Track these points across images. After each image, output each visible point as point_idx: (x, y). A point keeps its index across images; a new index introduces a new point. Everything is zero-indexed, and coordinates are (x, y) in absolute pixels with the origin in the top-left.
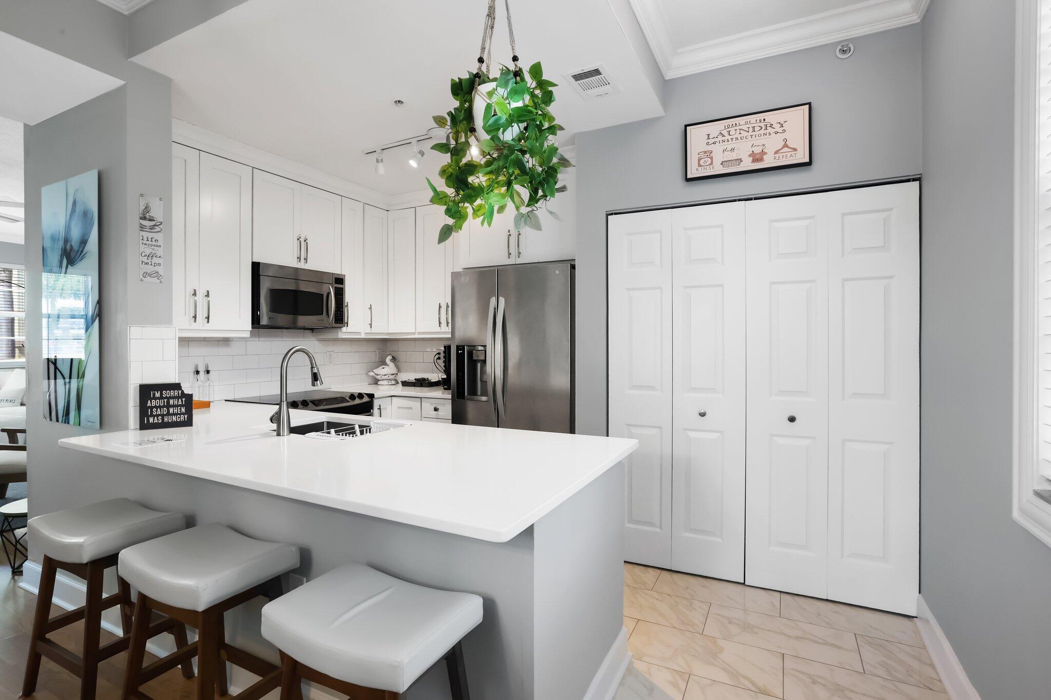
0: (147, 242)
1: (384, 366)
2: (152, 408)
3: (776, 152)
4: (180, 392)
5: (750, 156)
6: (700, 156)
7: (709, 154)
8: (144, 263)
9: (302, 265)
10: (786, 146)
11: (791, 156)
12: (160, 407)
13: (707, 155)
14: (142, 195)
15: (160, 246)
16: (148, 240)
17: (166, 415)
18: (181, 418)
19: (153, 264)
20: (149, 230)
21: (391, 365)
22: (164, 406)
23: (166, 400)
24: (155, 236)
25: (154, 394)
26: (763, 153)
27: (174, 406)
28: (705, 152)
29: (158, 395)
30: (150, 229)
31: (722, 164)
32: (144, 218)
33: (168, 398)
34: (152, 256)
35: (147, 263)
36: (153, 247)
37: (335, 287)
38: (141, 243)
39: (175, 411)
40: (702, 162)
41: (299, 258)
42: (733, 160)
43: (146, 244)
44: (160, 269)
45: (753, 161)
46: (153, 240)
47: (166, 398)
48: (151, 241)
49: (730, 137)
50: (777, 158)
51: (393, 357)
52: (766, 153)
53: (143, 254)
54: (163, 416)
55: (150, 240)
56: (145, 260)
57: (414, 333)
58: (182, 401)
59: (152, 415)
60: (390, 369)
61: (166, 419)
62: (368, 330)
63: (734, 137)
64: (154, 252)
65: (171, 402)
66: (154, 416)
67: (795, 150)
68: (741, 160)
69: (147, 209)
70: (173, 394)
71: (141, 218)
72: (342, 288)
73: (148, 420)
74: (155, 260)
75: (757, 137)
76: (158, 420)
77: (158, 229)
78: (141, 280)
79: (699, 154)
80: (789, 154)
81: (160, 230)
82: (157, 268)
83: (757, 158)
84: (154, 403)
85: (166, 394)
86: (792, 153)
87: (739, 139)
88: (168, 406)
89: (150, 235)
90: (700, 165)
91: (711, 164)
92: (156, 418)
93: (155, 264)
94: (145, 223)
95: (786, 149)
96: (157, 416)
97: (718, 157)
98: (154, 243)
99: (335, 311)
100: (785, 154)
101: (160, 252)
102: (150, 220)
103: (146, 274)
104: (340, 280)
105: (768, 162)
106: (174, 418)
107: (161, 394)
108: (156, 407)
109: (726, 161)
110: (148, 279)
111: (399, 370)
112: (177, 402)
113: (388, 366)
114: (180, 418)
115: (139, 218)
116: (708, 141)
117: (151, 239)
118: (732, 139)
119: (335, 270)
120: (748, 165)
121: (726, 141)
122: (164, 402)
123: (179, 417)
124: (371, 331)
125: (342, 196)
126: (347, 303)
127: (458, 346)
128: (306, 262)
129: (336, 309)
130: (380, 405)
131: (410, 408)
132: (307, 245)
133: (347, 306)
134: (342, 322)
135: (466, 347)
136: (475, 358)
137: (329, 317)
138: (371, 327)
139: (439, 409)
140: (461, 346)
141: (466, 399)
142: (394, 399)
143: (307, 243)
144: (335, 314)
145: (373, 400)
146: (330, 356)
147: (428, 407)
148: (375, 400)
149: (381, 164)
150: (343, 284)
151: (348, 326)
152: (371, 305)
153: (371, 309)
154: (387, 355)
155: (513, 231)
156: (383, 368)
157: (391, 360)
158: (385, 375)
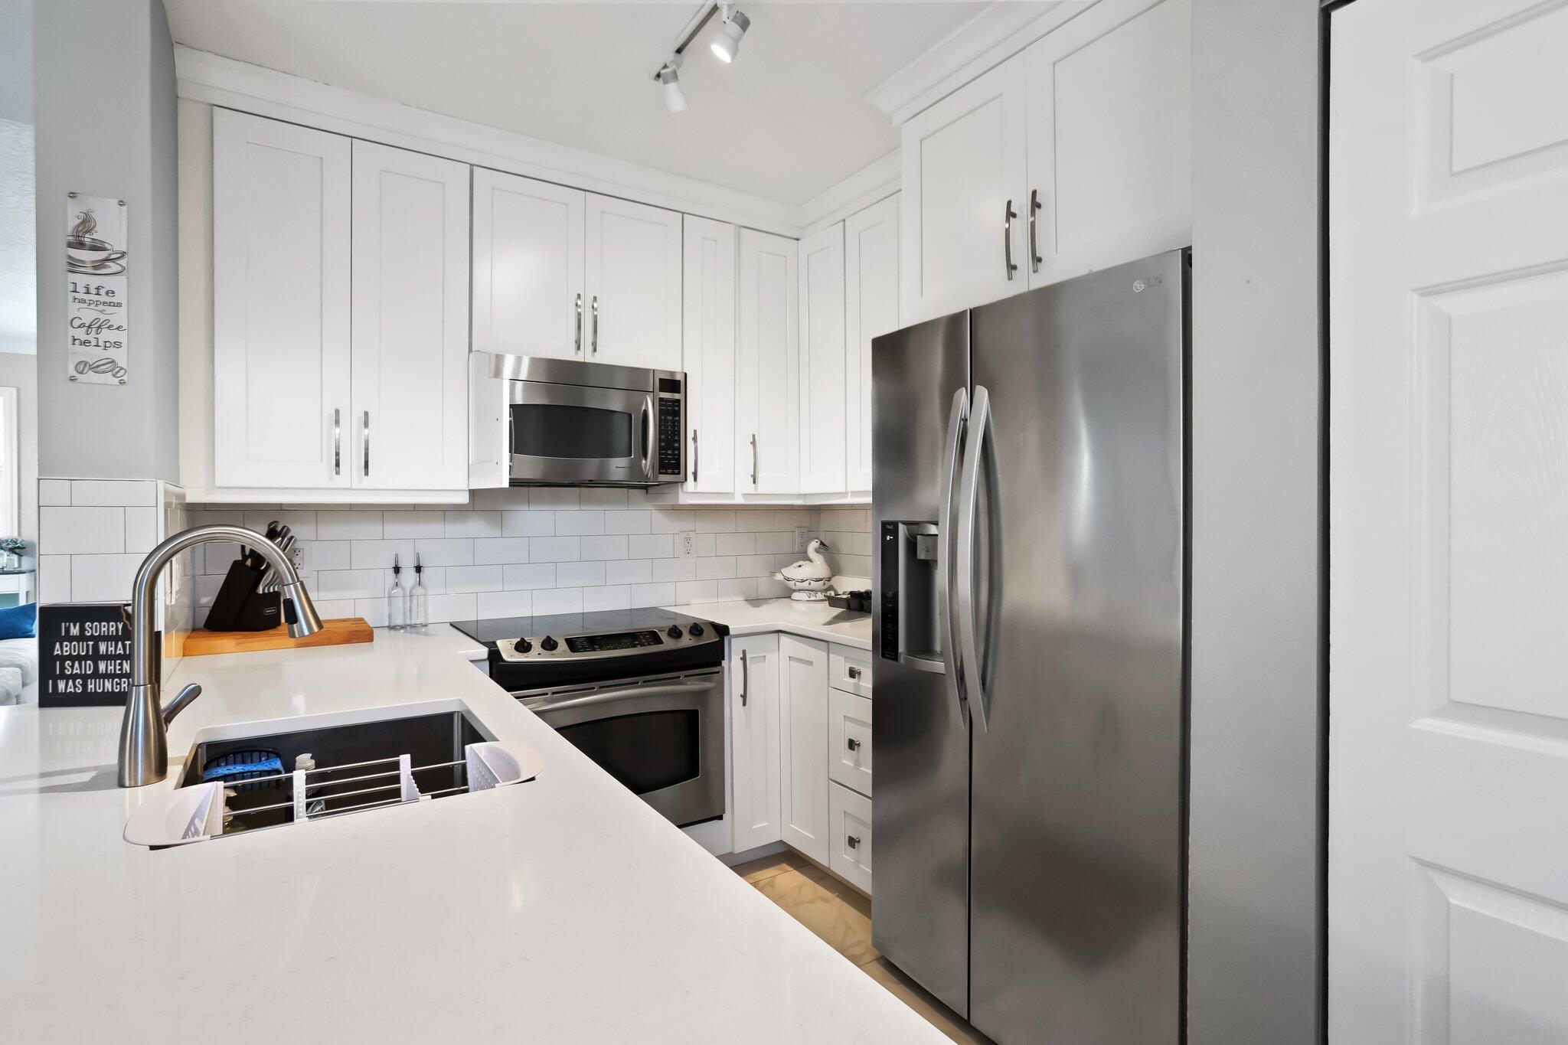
0: (87, 297)
1: (800, 563)
2: (63, 659)
4: (120, 626)
8: (77, 342)
9: (585, 356)
12: (80, 658)
14: (73, 195)
15: (119, 305)
16: (88, 293)
17: (91, 676)
18: (123, 685)
19: (101, 343)
20: (91, 271)
21: (818, 560)
22: (86, 657)
23: (91, 643)
24: (108, 283)
25: (68, 629)
27: (107, 657)
29: (75, 631)
30: (95, 268)
32: (80, 245)
33: (97, 639)
34: (99, 327)
35: (85, 343)
36: (101, 307)
37: (661, 399)
38: (71, 299)
39: (109, 668)
41: (578, 343)
43: (83, 301)
44: (120, 356)
46: (103, 292)
47: (91, 638)
48: (98, 294)
51: (822, 544)
53: (76, 323)
54: (85, 678)
55: (93, 291)
56: (81, 334)
57: (844, 494)
58: (124, 646)
59: (63, 676)
60: (815, 567)
61: (91, 687)
62: (750, 488)
64: (103, 317)
65: (102, 648)
66: (67, 678)
69: (86, 223)
70: (106, 629)
71: (70, 245)
72: (679, 401)
73: (55, 686)
74: (106, 335)
76: (75, 686)
77: (114, 267)
78: (73, 379)
81: (119, 269)
82: (112, 353)
84: (68, 648)
85: (91, 628)
88: (96, 657)
89: (94, 282)
92: (71, 682)
93: (108, 344)
94: (77, 254)
96: (74, 677)
98: (103, 298)
99: (661, 448)
101: (119, 317)
102: (94, 248)
103: (83, 367)
104: (672, 385)
106: (108, 685)
107: (82, 629)
108: (70, 657)
110: (91, 376)
111: (835, 569)
112: (113, 648)
113: (811, 561)
114: (120, 684)
115: (64, 245)
117: (98, 289)
119: (666, 364)
122: (88, 646)
123: (117, 684)
124: (756, 489)
125: (683, 213)
126: (695, 431)
127: (884, 524)
128: (595, 350)
129: (663, 444)
130: (744, 652)
131: (810, 663)
132: (595, 317)
133: (695, 439)
134: (676, 471)
135: (900, 525)
136: (921, 555)
137: (646, 459)
138: (754, 482)
139: (859, 673)
140: (890, 523)
141: (902, 660)
142: (784, 638)
143: (595, 313)
144: (660, 454)
145: (726, 639)
146: (688, 539)
147: (840, 665)
148: (733, 640)
149: (672, 86)
150: (679, 393)
151: (698, 479)
152: (754, 436)
153: (754, 443)
154: (810, 540)
155: (1022, 206)
156: (800, 566)
157: (817, 551)
158: (803, 581)
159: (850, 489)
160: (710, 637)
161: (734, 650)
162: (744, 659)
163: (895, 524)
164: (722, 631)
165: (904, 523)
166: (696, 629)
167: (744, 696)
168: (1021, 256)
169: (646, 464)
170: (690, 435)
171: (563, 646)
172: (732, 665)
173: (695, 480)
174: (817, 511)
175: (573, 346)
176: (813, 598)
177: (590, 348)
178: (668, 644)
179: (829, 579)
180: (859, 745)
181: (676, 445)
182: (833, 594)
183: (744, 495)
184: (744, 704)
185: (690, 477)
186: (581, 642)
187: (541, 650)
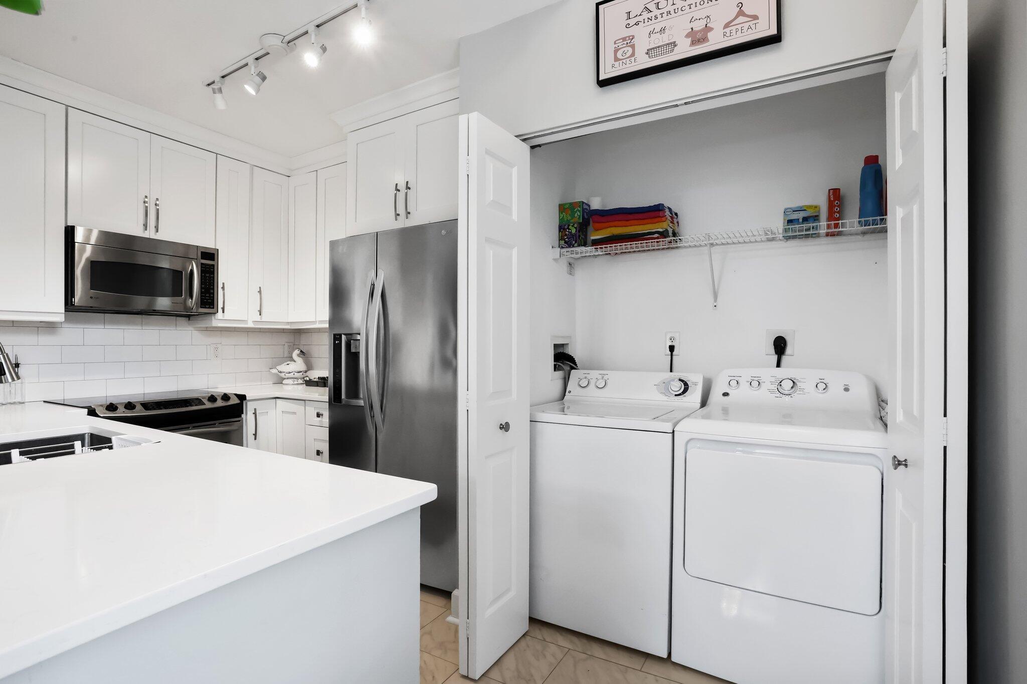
1: (288, 362)
3: (727, 26)
5: (687, 36)
6: (616, 46)
7: (629, 41)
9: (150, 234)
10: (741, 13)
11: (750, 28)
13: (627, 43)
21: (299, 361)
26: (708, 29)
28: (624, 39)
31: (647, 53)
37: (202, 264)
40: (619, 55)
41: (145, 226)
42: (663, 46)
45: (693, 43)
49: (658, 12)
50: (728, 34)
51: (301, 351)
52: (711, 29)
57: (314, 322)
62: (258, 318)
63: (665, 11)
67: (755, 17)
68: (674, 44)
72: (213, 265)
75: (699, 7)
79: (615, 43)
80: (746, 25)
83: (697, 38)
86: (751, 23)
87: (672, 12)
90: (616, 59)
91: (633, 55)
95: (741, 19)
97: (643, 43)
99: (202, 293)
100: (739, 27)
104: (209, 257)
105: (716, 42)
109: (653, 48)
113: (295, 361)
116: (629, 21)
118: (662, 14)
119: (206, 242)
120: (685, 50)
121: (653, 18)
124: (261, 319)
125: (217, 154)
126: (223, 284)
127: (335, 335)
128: (157, 231)
129: (203, 290)
130: (255, 409)
131: (295, 413)
132: (158, 210)
133: (223, 288)
134: (212, 307)
135: (343, 336)
136: (353, 350)
137: (192, 299)
138: (260, 315)
139: (322, 415)
140: (338, 335)
141: (343, 402)
142: (278, 401)
143: (158, 207)
144: (201, 296)
145: (244, 402)
146: (216, 349)
147: (312, 411)
148: (248, 403)
149: (218, 96)
150: (214, 261)
151: (225, 312)
152: (260, 288)
153: (260, 292)
154: (294, 350)
155: (402, 186)
156: (288, 364)
157: (298, 355)
158: (290, 373)
159: (318, 319)
160: (234, 401)
161: (249, 408)
162: (255, 413)
163: (340, 335)
164: (242, 398)
165: (345, 334)
166: (226, 397)
167: (255, 435)
168: (401, 210)
169: (192, 302)
170: (220, 286)
171: (139, 407)
172: (248, 418)
173: (223, 312)
174: (298, 333)
175: (142, 227)
176: (295, 383)
177: (153, 230)
178: (208, 405)
179: (306, 372)
180: (322, 453)
181: (212, 291)
182: (308, 379)
183: (254, 322)
184: (255, 439)
185: (220, 310)
186: (151, 405)
187: (124, 410)
